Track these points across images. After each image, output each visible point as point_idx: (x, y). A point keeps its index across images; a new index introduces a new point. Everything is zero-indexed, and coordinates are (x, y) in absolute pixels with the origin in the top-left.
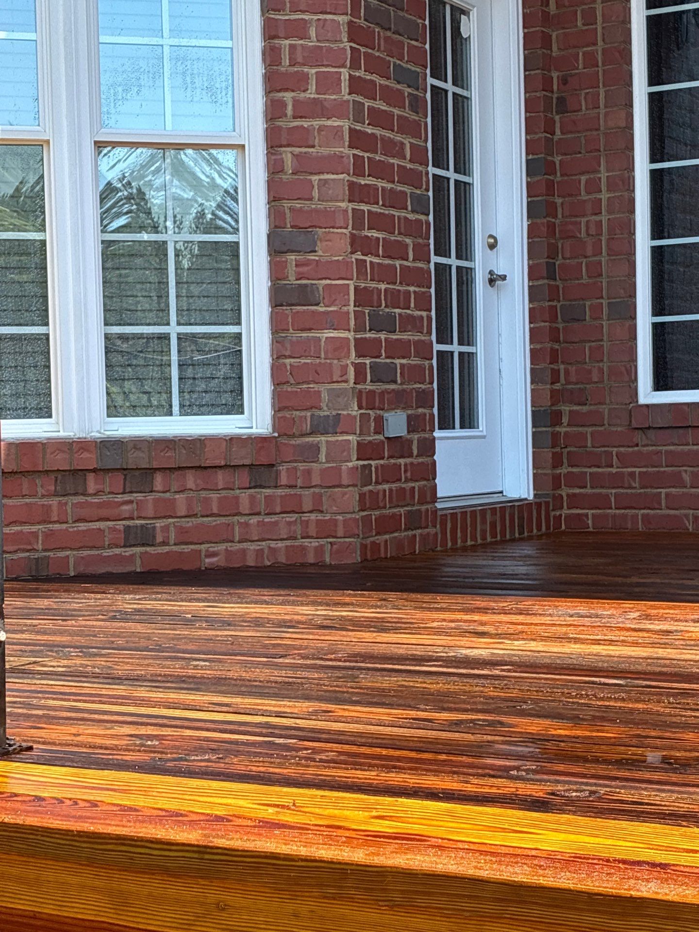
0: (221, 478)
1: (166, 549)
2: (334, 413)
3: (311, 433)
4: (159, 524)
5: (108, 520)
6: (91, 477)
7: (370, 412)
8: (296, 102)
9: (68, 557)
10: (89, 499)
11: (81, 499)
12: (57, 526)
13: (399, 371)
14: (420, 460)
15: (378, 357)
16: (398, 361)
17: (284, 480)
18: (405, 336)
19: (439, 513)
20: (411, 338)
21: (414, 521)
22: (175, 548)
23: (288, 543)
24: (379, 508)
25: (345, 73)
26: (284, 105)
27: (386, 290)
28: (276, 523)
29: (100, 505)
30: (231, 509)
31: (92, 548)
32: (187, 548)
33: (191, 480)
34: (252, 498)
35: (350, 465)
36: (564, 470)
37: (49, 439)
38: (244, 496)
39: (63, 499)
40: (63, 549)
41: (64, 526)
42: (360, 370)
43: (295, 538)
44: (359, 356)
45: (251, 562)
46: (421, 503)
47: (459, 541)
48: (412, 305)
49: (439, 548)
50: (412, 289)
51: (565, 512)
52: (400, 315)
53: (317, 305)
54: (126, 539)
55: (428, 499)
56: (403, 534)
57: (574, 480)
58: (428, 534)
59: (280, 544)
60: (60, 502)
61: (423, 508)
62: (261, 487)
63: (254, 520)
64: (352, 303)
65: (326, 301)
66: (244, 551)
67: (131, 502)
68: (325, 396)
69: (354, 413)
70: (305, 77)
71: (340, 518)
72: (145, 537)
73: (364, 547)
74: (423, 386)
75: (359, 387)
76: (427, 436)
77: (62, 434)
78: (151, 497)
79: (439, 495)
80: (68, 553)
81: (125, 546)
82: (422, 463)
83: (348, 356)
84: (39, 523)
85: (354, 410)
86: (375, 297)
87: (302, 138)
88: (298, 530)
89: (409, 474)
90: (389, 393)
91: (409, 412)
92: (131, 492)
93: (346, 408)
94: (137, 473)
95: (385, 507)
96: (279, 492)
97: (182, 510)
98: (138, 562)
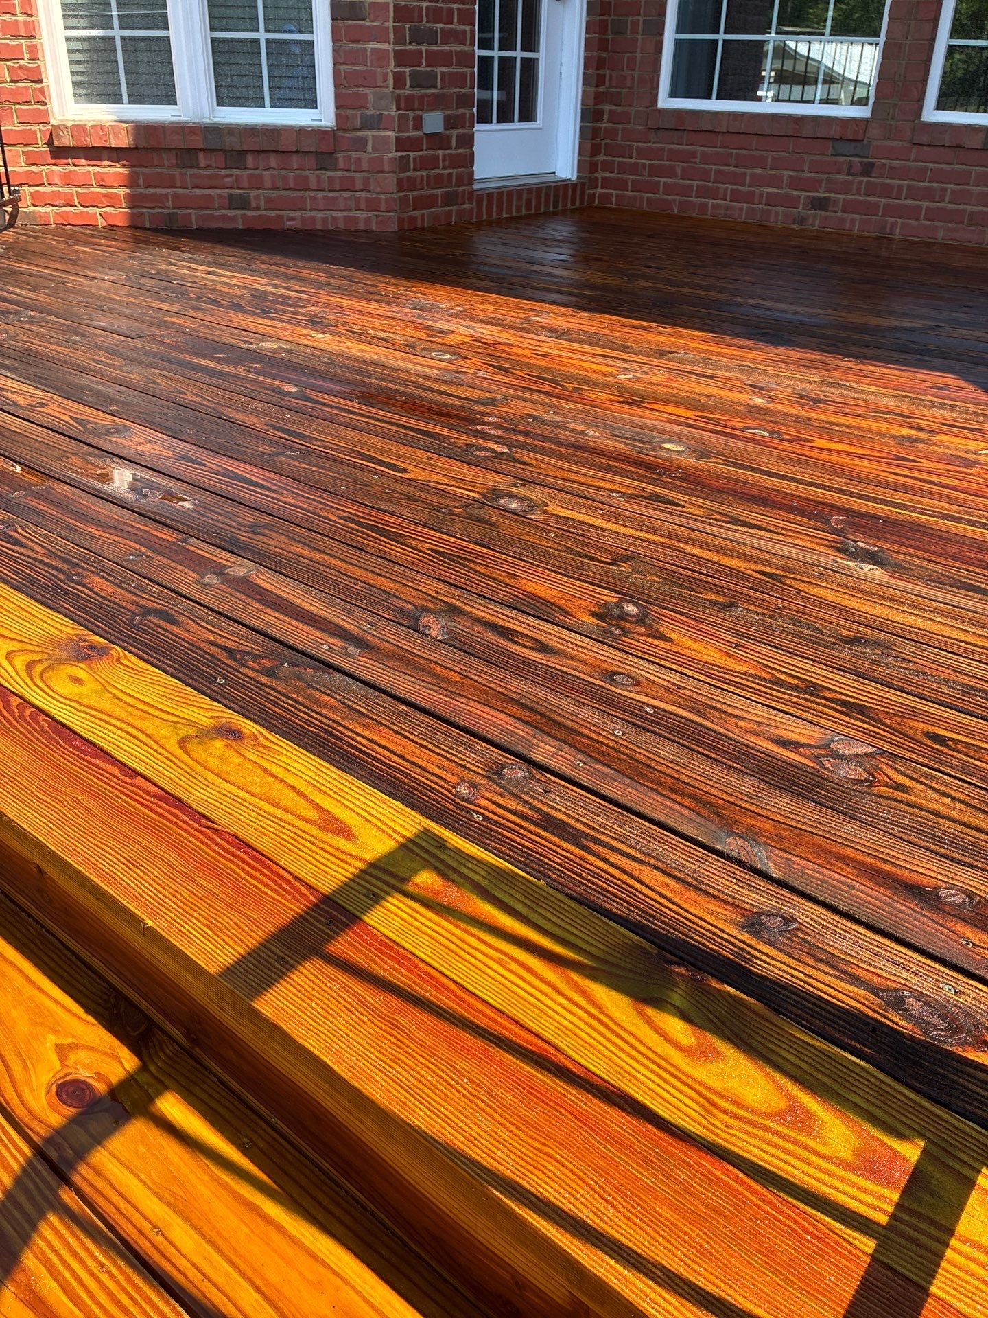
0: (295, 161)
1: (259, 213)
2: (378, 112)
3: (361, 129)
4: (253, 193)
5: (216, 188)
6: (201, 155)
7: (410, 113)
9: (190, 214)
10: (201, 171)
11: (196, 171)
12: (180, 191)
13: (439, 78)
14: (459, 151)
15: (419, 66)
16: (439, 70)
17: (341, 165)
18: (447, 48)
19: (475, 193)
20: (453, 49)
21: (450, 199)
22: (265, 213)
23: (345, 214)
24: (417, 190)
27: (427, 7)
28: (336, 198)
29: (210, 177)
30: (303, 185)
31: (207, 208)
32: (273, 213)
33: (273, 161)
34: (318, 177)
35: (390, 155)
36: (602, 158)
37: (173, 122)
38: (313, 175)
39: (184, 171)
40: (187, 208)
41: (185, 191)
42: (399, 80)
43: (350, 210)
44: (398, 64)
45: (319, 227)
46: (458, 185)
47: (494, 214)
48: (455, 20)
49: (474, 220)
50: (455, 6)
51: (599, 190)
52: (442, 29)
53: (364, 20)
54: (230, 203)
55: (466, 182)
56: (440, 210)
57: (607, 167)
58: (464, 209)
59: (340, 214)
60: (181, 173)
61: (461, 189)
62: (325, 169)
63: (320, 195)
64: (391, 19)
65: (371, 16)
66: (313, 219)
67: (231, 176)
68: (371, 98)
69: (393, 114)
71: (383, 196)
72: (243, 203)
73: (401, 220)
74: (463, 91)
75: (397, 91)
76: (466, 131)
77: (182, 119)
78: (246, 172)
79: (476, 177)
80: (190, 211)
81: (229, 209)
82: (461, 154)
83: (388, 65)
84: (168, 188)
85: (393, 112)
86: (416, 14)
88: (352, 204)
89: (447, 163)
90: (428, 96)
91: (449, 112)
92: (231, 168)
93: (387, 108)
94: (234, 153)
95: (422, 189)
96: (339, 174)
97: (268, 184)
98: (240, 221)
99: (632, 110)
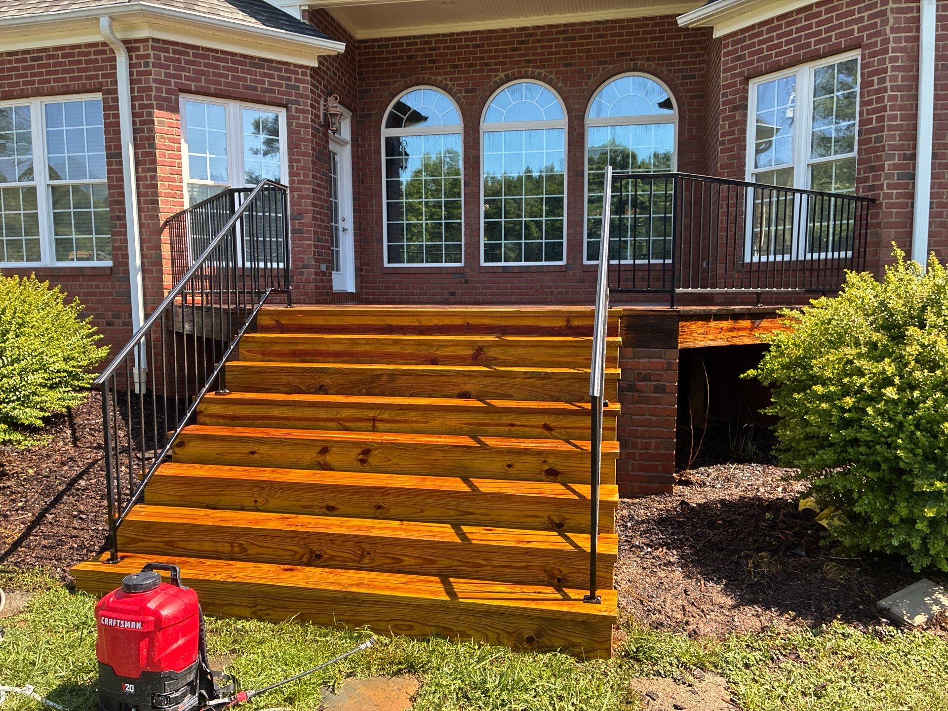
2: (309, 263)
3: (303, 268)
7: (317, 264)
8: (298, 180)
13: (324, 253)
15: (319, 249)
16: (323, 251)
17: (295, 280)
19: (333, 292)
20: (325, 244)
21: (327, 294)
24: (319, 289)
25: (311, 173)
26: (294, 180)
27: (320, 231)
35: (312, 277)
36: (364, 285)
42: (314, 252)
44: (314, 248)
46: (329, 290)
48: (327, 236)
50: (326, 231)
51: (364, 296)
52: (324, 238)
53: (303, 234)
55: (331, 289)
56: (325, 297)
57: (366, 288)
58: (331, 298)
59: (294, 297)
64: (312, 234)
65: (306, 233)
68: (306, 259)
70: (300, 174)
71: (310, 291)
74: (329, 258)
75: (314, 257)
76: (331, 272)
79: (333, 288)
82: (329, 279)
83: (312, 248)
85: (313, 263)
86: (318, 233)
87: (299, 189)
89: (326, 282)
90: (321, 259)
91: (326, 265)
93: (311, 262)
99: (375, 268)
